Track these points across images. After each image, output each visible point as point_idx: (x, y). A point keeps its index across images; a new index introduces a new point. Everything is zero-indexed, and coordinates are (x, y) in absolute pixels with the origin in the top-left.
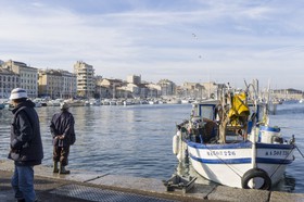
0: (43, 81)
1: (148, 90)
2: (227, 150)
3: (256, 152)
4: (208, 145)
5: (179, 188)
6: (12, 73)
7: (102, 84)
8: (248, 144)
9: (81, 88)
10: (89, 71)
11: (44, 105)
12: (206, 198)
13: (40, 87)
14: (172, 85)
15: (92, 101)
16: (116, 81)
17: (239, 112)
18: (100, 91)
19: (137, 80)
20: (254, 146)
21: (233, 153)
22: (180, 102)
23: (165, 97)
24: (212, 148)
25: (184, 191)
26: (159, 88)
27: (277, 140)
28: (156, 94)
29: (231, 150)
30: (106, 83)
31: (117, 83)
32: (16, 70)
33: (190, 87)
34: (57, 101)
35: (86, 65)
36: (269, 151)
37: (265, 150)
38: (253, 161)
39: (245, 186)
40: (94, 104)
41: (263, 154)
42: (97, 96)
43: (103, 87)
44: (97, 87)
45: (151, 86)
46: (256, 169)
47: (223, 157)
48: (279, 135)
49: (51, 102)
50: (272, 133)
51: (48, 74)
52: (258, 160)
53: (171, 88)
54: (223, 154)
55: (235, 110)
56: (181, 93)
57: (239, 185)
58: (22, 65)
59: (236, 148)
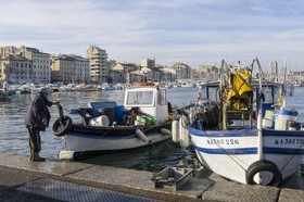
0: (56, 66)
1: (162, 74)
2: (229, 138)
3: (263, 141)
4: (208, 132)
5: (169, 184)
6: (25, 60)
7: (115, 69)
8: (254, 131)
9: (93, 73)
10: (102, 55)
11: (56, 90)
12: (200, 197)
13: (53, 73)
14: (188, 68)
15: (105, 85)
16: (130, 65)
17: (240, 93)
18: (113, 75)
19: (151, 64)
20: (260, 133)
21: (237, 142)
22: (195, 86)
23: (180, 81)
24: (212, 136)
25: (174, 188)
26: (173, 72)
27: (292, 125)
28: (171, 78)
29: (234, 138)
30: (119, 67)
31: (131, 67)
32: (28, 56)
33: (206, 70)
34: (69, 86)
35: (99, 50)
36: (279, 139)
37: (274, 139)
38: (259, 151)
39: (250, 181)
40: (107, 89)
41: (271, 142)
42: (110, 81)
43: (117, 72)
44: (111, 71)
45: (166, 70)
46: (264, 161)
47: (225, 146)
48: (296, 119)
49: (63, 87)
50: (287, 117)
51: (60, 59)
52: (266, 150)
53: (186, 71)
54: (225, 142)
55: (235, 90)
56: (197, 77)
57: (243, 180)
58: (35, 51)
59: (239, 135)
